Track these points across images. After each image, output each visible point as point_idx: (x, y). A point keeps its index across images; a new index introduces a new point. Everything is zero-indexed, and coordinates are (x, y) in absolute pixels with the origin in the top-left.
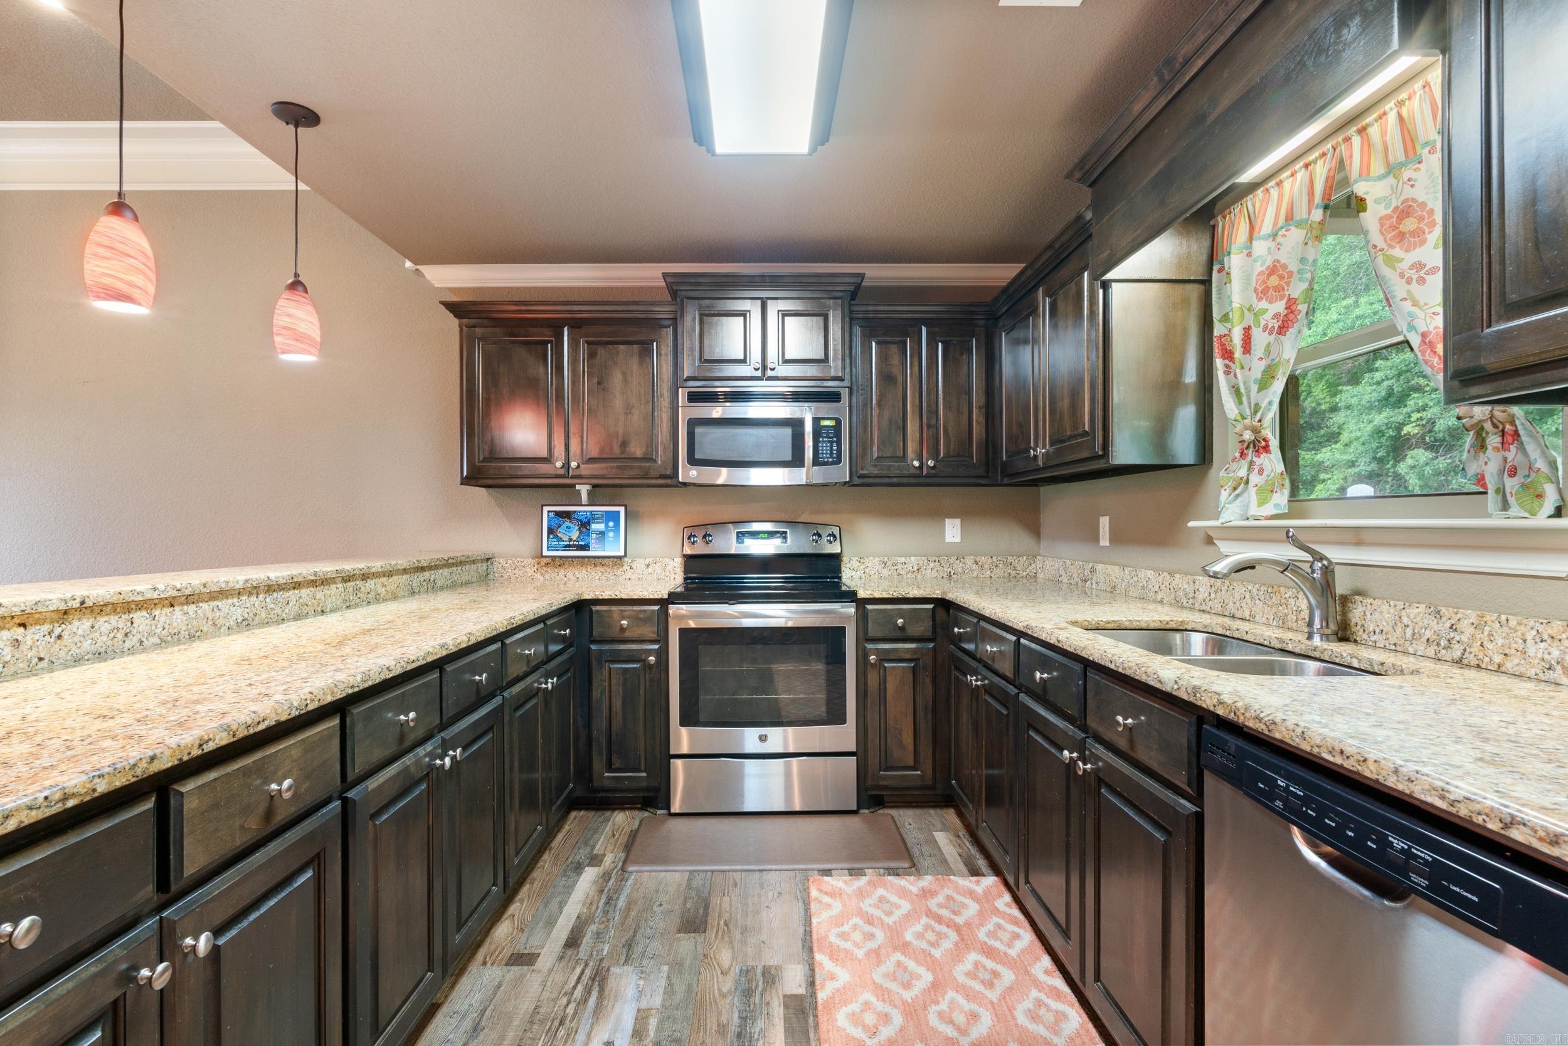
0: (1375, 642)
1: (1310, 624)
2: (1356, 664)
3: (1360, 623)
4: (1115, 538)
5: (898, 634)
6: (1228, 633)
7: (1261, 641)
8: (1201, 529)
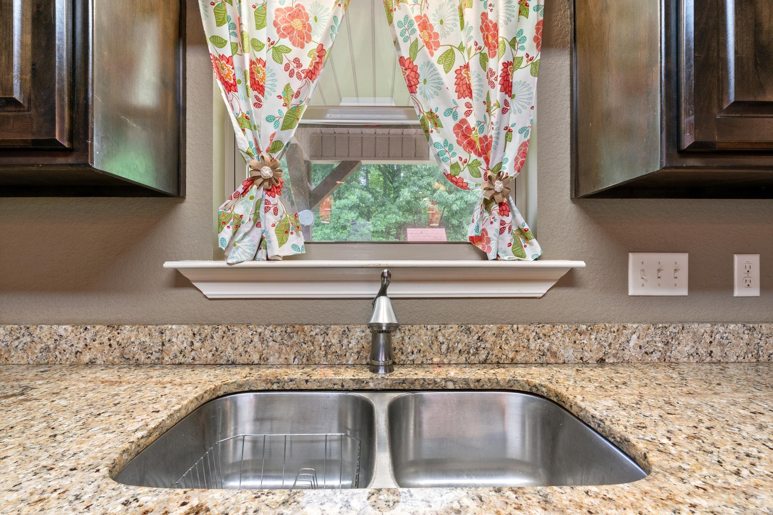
0: (413, 361)
2: (450, 386)
3: (398, 347)
6: (275, 387)
7: (331, 386)
8: (177, 272)
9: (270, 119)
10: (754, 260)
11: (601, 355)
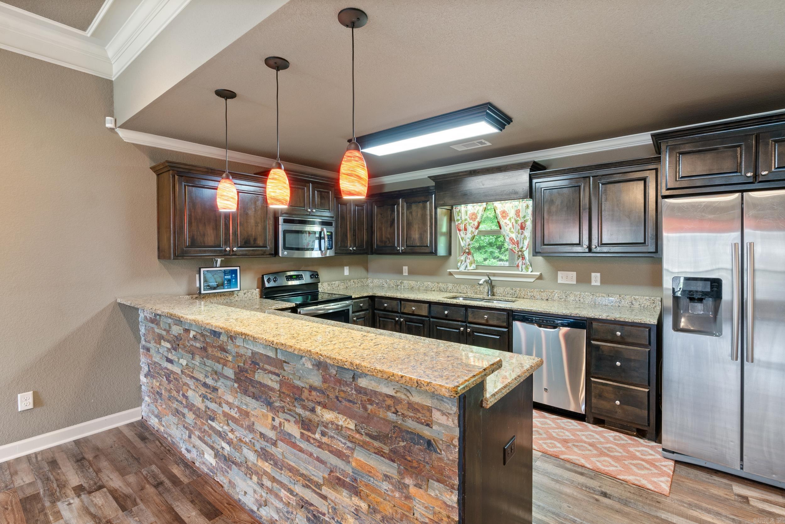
1: (488, 293)
4: (411, 273)
5: (360, 309)
8: (450, 272)
9: (468, 238)
10: (598, 275)
11: (547, 298)
